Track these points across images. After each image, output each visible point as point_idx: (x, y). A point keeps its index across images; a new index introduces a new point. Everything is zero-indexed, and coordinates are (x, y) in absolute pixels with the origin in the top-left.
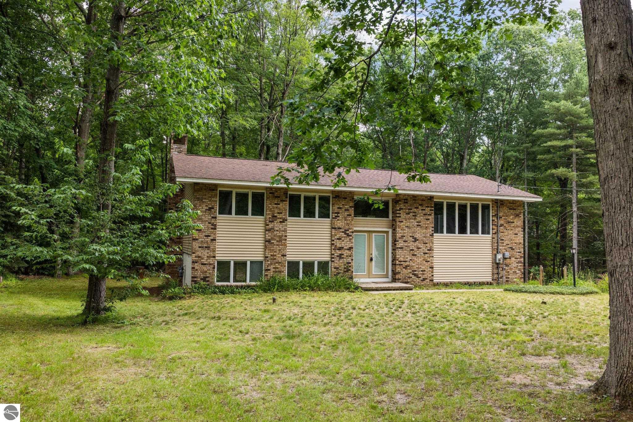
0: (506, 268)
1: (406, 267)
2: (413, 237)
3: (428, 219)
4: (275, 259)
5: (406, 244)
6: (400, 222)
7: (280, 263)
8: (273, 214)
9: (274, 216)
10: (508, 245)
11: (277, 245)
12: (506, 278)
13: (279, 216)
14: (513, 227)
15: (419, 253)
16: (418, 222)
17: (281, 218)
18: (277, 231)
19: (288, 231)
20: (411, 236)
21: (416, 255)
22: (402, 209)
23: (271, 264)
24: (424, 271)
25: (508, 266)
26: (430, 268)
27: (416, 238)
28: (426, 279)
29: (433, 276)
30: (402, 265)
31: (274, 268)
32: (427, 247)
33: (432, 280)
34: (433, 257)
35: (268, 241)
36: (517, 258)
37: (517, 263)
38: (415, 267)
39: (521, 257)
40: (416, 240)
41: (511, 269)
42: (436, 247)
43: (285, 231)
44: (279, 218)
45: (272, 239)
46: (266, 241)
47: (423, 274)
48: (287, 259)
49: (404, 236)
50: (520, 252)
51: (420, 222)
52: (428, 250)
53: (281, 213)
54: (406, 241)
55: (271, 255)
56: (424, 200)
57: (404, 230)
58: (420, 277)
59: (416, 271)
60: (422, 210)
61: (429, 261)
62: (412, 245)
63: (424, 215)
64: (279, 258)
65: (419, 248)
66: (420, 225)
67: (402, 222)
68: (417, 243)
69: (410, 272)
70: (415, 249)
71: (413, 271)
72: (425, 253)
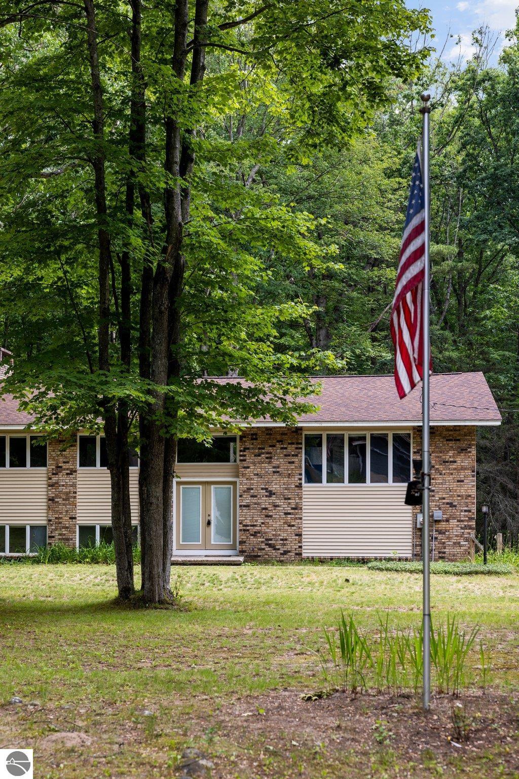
0: (440, 537)
1: (255, 535)
2: (266, 489)
3: (293, 462)
4: (60, 523)
5: (254, 500)
6: (244, 468)
7: (67, 528)
8: (57, 464)
9: (58, 467)
10: (444, 499)
11: (64, 504)
12: (440, 553)
13: (65, 466)
14: (455, 469)
15: (278, 514)
16: (274, 467)
17: (67, 469)
18: (63, 485)
19: (78, 486)
20: (262, 489)
21: (271, 516)
22: (248, 449)
23: (56, 529)
24: (286, 540)
25: (444, 533)
26: (296, 535)
27: (271, 491)
28: (289, 552)
29: (300, 547)
30: (248, 530)
31: (60, 535)
32: (289, 503)
33: (301, 554)
34: (301, 519)
35: (51, 500)
36: (462, 521)
37: (462, 528)
38: (271, 533)
39: (471, 519)
40: (271, 494)
41: (449, 538)
42: (306, 504)
43: (74, 485)
44: (65, 469)
45: (57, 496)
46: (50, 500)
47: (284, 545)
48: (78, 522)
49: (252, 489)
50: (469, 511)
51: (278, 467)
52: (293, 509)
53: (68, 462)
54: (256, 496)
55: (56, 518)
56: (286, 434)
57: (251, 479)
58: (279, 549)
59: (271, 540)
60: (282, 448)
61: (293, 526)
62: (265, 502)
63: (286, 455)
64: (66, 521)
65: (276, 506)
66: (278, 472)
67: (248, 467)
68: (273, 498)
69: (262, 542)
70: (270, 507)
71: (267, 540)
72: (286, 514)
